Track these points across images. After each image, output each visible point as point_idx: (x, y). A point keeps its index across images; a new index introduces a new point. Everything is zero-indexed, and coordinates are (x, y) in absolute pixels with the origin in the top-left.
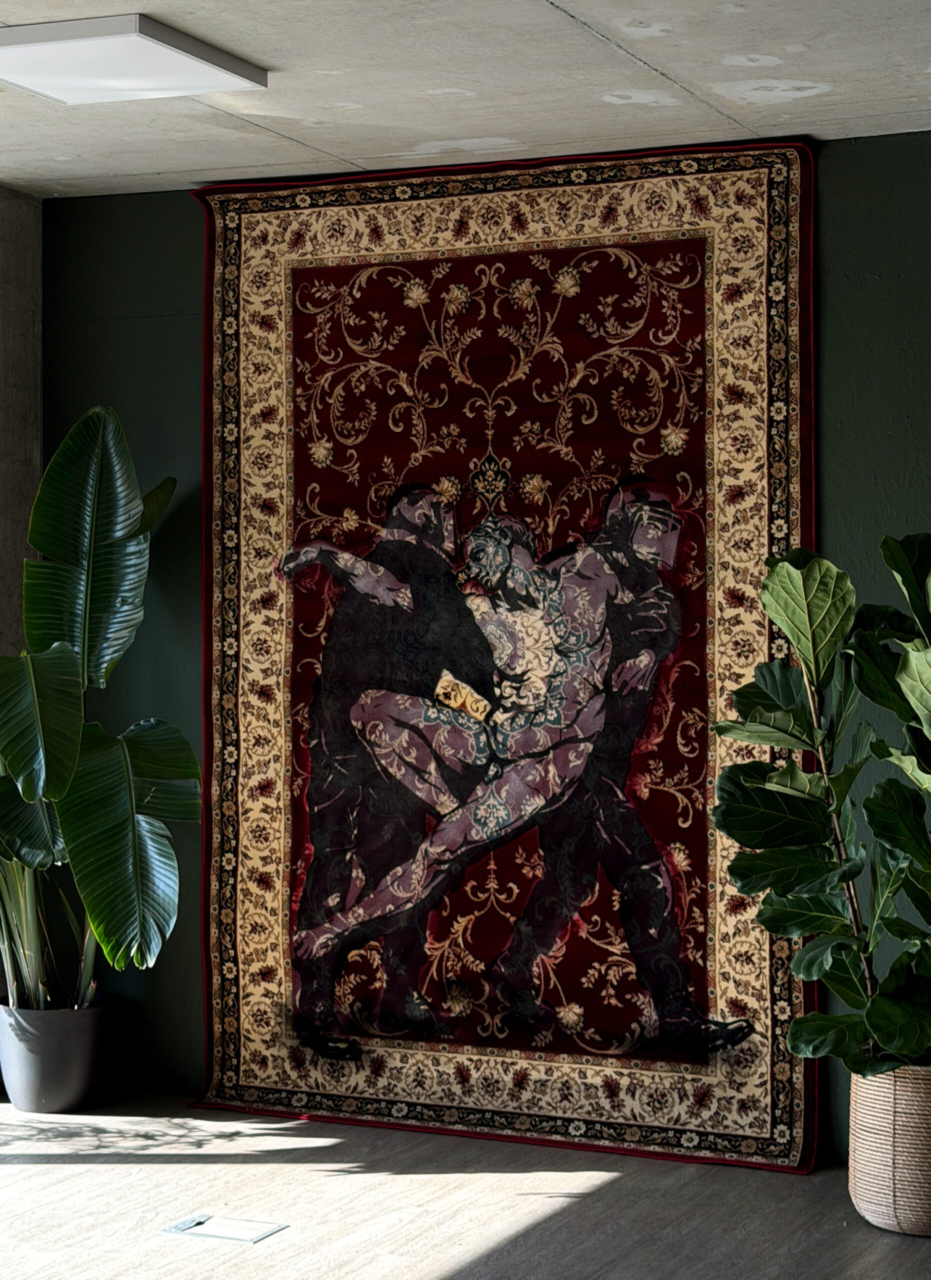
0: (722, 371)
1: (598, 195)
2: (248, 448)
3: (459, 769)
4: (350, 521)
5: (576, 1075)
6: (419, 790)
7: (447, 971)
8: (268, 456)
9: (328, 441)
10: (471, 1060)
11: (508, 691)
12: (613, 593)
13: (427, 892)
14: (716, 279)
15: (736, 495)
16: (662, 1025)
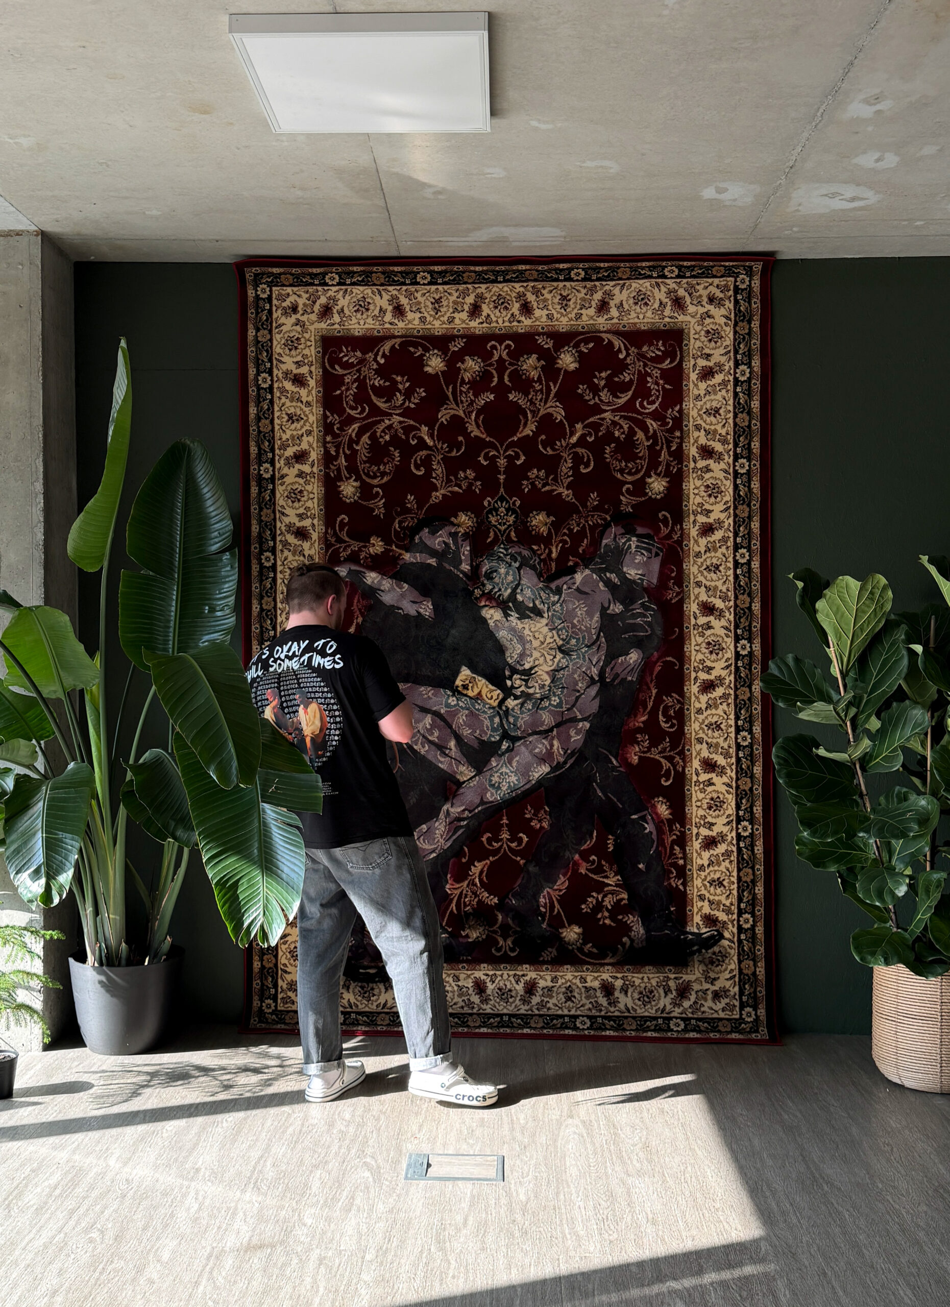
0: (696, 434)
1: (593, 290)
2: (282, 484)
3: (476, 745)
4: (377, 546)
5: (577, 981)
6: (441, 762)
7: (465, 906)
8: (301, 492)
9: (355, 480)
10: (487, 975)
11: (518, 682)
12: (606, 605)
13: (449, 844)
14: (692, 362)
15: (707, 530)
16: (648, 937)
